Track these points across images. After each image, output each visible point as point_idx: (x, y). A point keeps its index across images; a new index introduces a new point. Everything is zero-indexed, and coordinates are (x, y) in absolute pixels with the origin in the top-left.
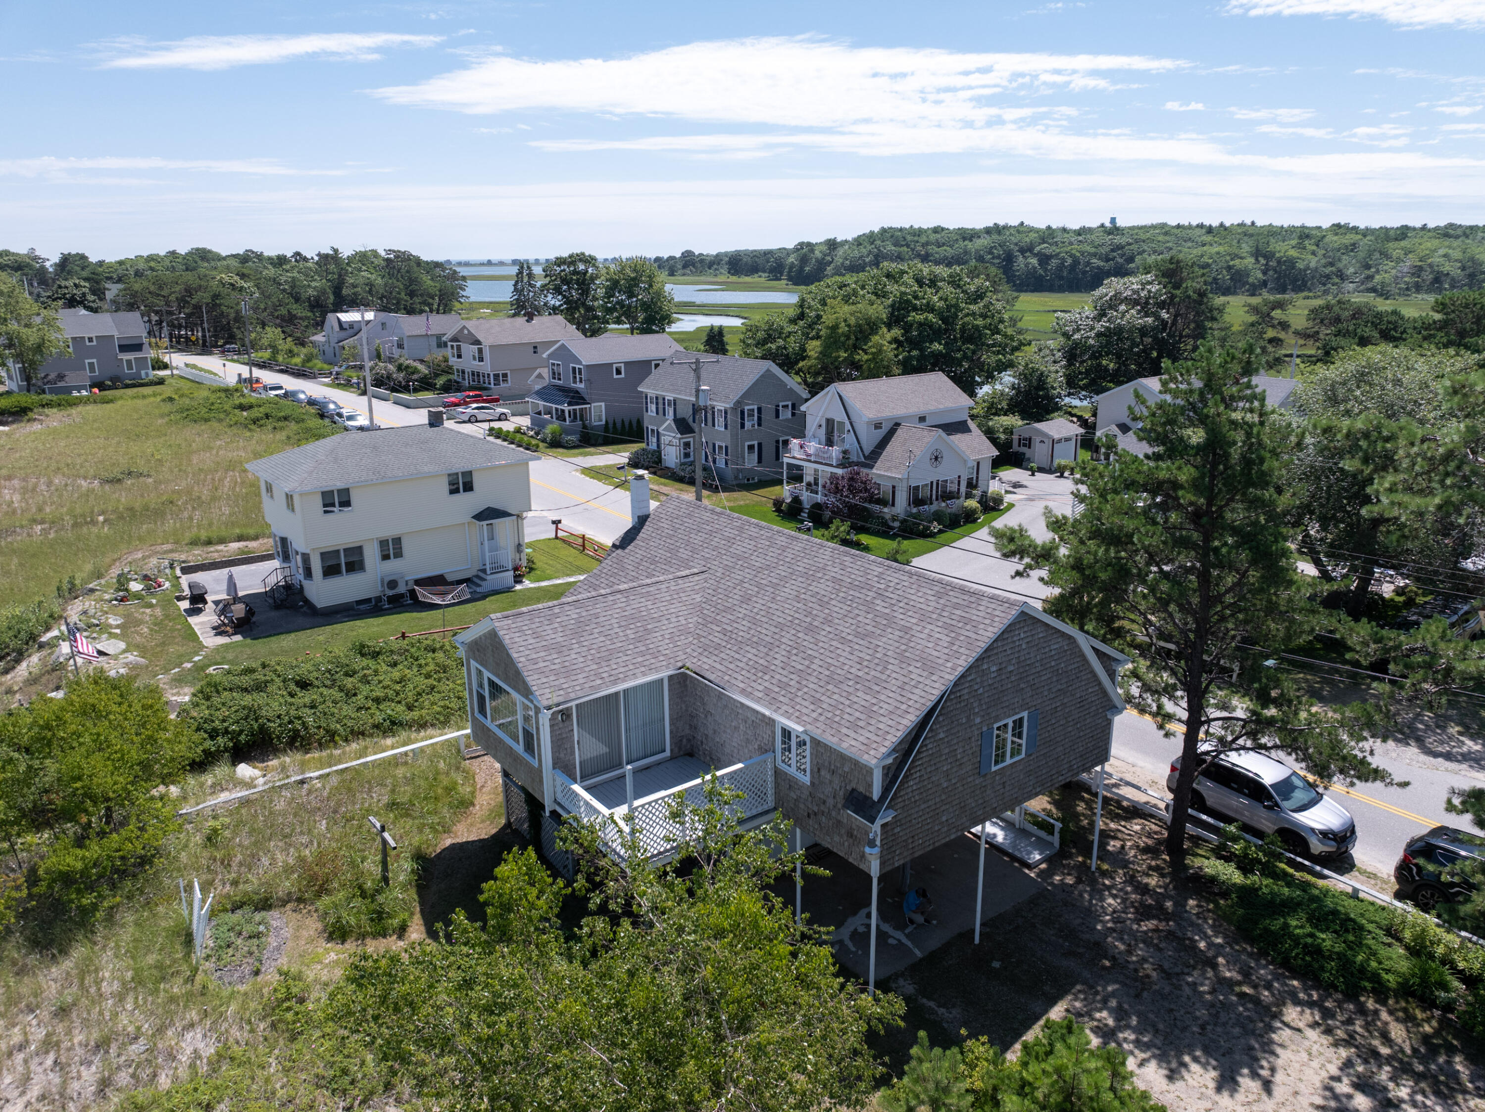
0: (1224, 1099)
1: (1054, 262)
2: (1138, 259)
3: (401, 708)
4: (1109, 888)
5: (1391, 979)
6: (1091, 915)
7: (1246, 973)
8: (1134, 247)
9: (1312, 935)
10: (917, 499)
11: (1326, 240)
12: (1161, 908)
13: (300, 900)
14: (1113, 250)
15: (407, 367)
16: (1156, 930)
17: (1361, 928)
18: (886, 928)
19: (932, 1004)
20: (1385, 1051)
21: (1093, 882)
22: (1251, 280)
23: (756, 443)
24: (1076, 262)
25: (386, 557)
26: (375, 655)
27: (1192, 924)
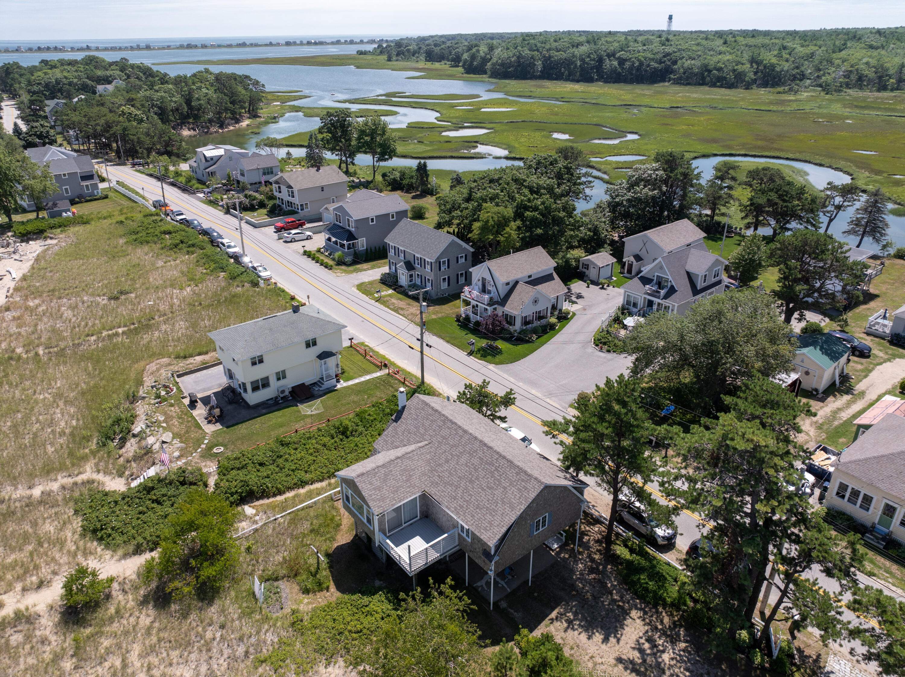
0: (604, 646)
1: (627, 65)
3: (303, 473)
4: (580, 560)
5: (669, 600)
6: (572, 571)
7: (622, 597)
8: (678, 54)
9: (647, 583)
10: (526, 322)
11: (796, 50)
12: (597, 568)
13: (289, 577)
14: (664, 56)
15: (250, 196)
16: (594, 579)
17: (666, 579)
18: (498, 579)
19: (512, 611)
20: (660, 627)
21: (575, 557)
22: (747, 79)
23: (447, 277)
24: (641, 64)
25: (279, 379)
26: (288, 444)
27: (608, 577)
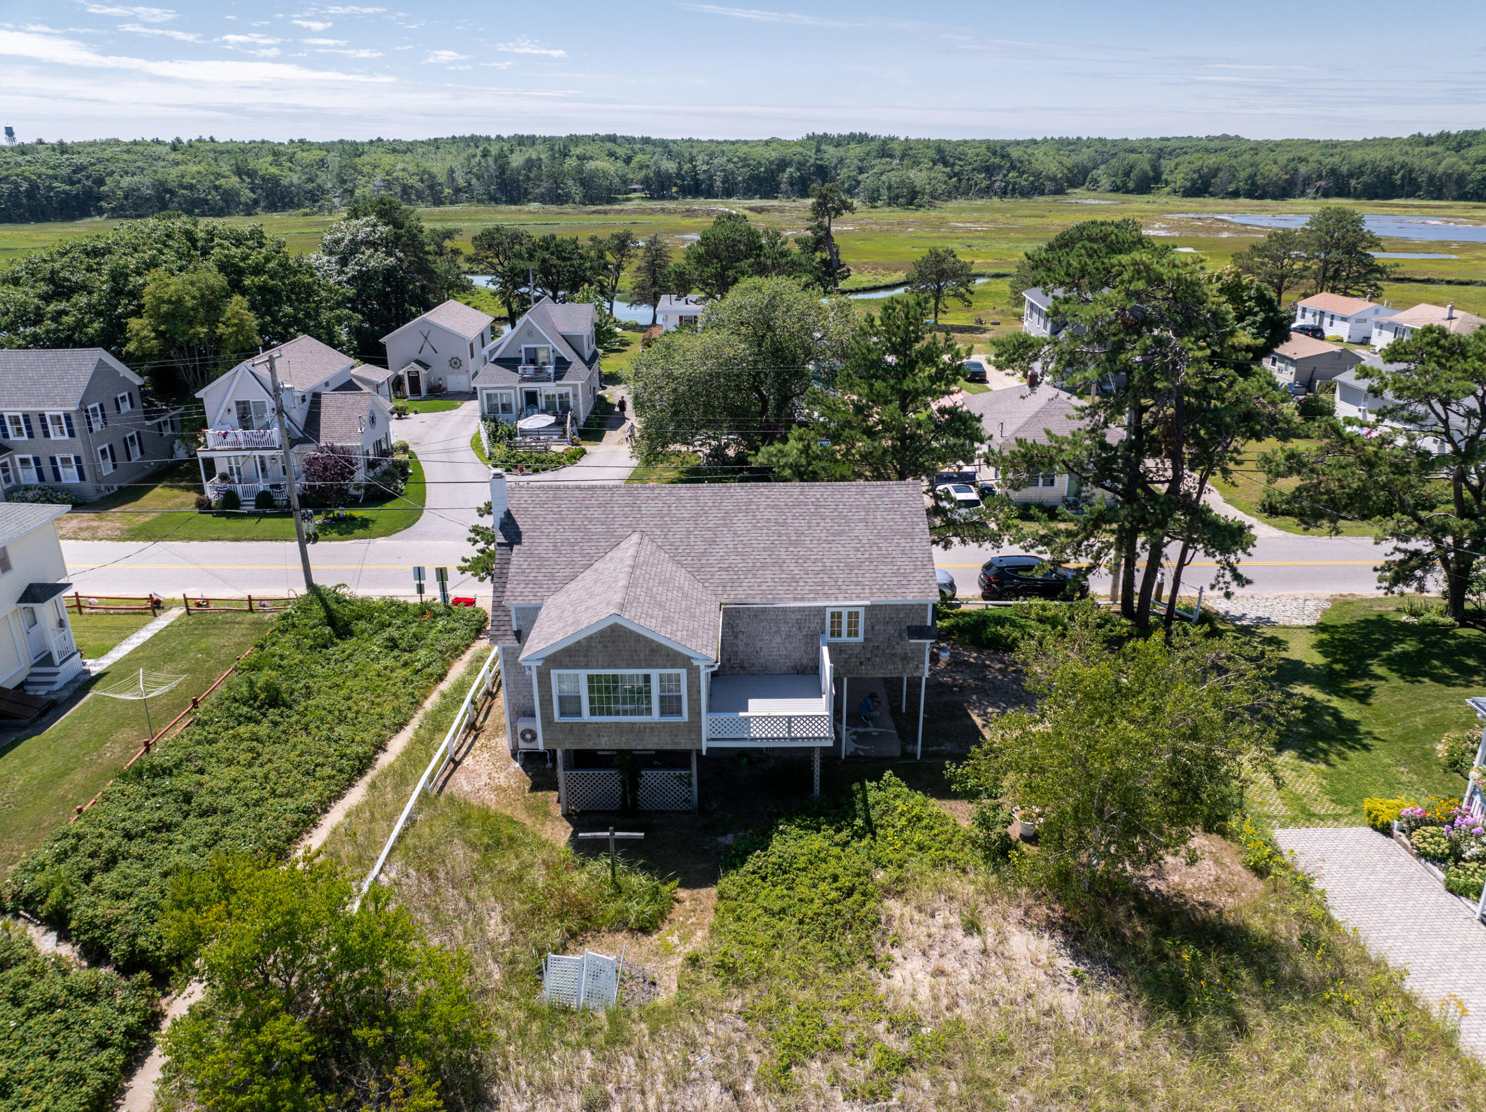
1: (5, 187)
2: (108, 180)
8: (99, 167)
11: (296, 156)
14: (74, 172)
23: (106, 446)
24: (33, 185)
